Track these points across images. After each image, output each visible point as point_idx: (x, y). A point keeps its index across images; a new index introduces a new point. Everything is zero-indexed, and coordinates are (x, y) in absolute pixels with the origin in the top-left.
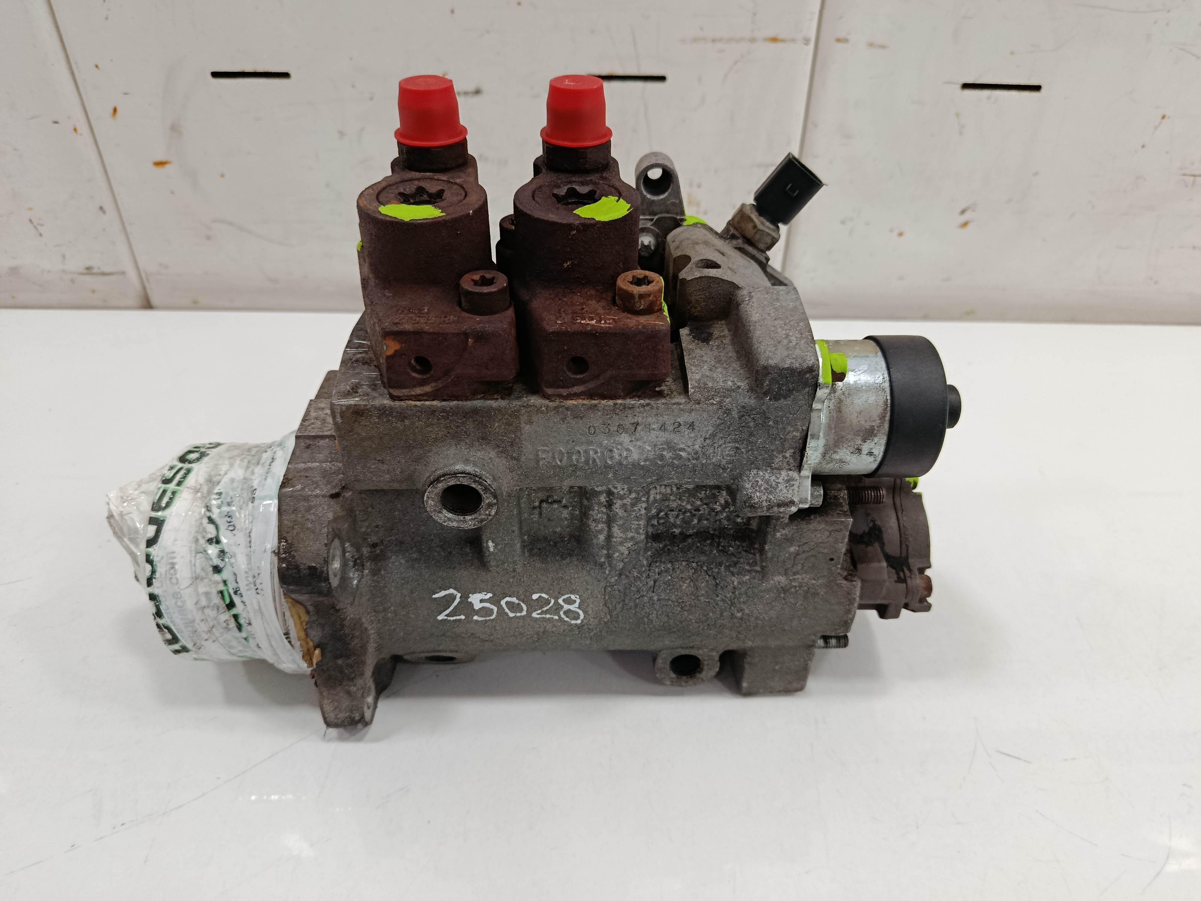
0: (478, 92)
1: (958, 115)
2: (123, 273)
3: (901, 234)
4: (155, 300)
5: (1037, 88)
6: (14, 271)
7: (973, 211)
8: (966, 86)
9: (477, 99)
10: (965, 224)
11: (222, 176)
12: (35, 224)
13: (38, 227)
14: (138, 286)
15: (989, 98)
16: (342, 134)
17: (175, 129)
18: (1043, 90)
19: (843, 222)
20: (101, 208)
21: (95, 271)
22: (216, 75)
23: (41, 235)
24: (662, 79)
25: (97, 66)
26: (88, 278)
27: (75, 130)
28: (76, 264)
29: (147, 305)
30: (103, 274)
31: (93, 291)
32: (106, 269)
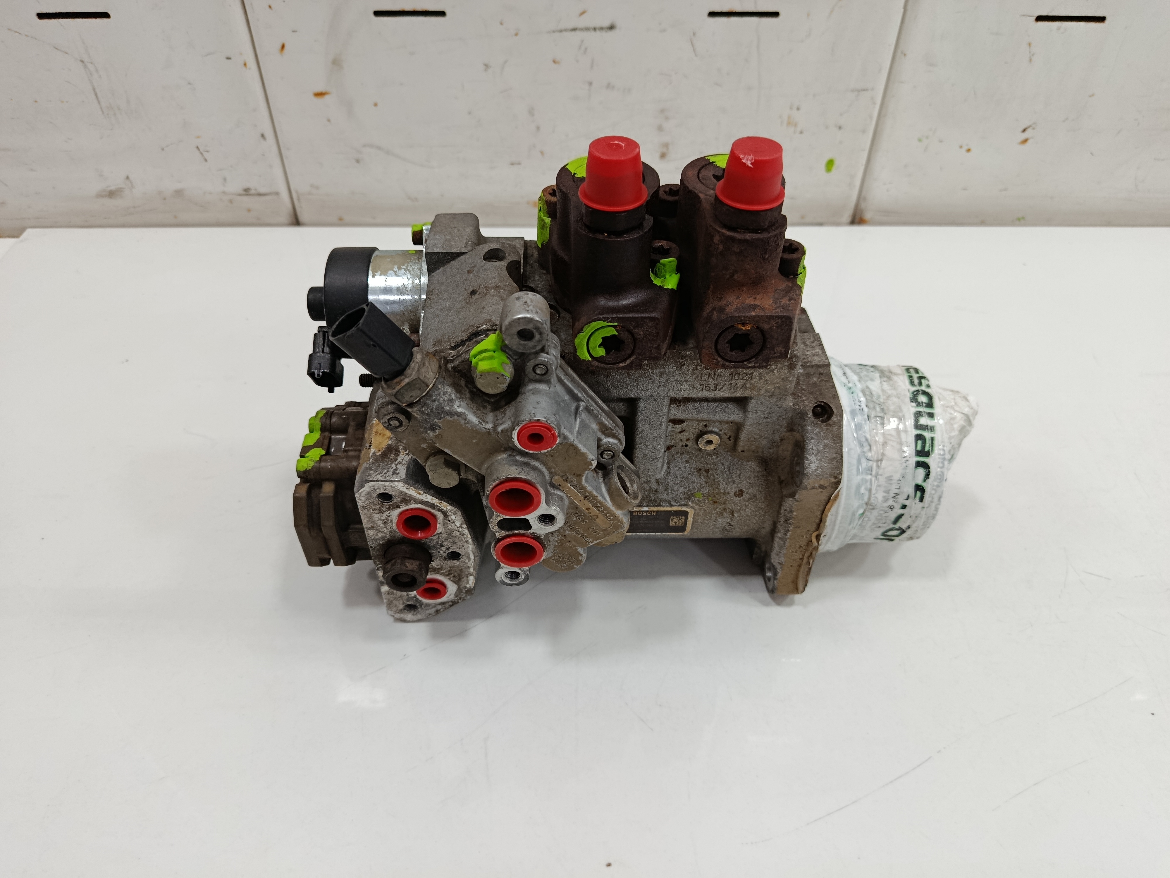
0: (612, 27)
1: (1030, 44)
2: (277, 194)
3: (969, 150)
4: (303, 217)
5: (1102, 19)
6: (179, 193)
7: (1034, 129)
8: (1040, 19)
9: (611, 33)
10: (1025, 141)
11: (376, 105)
12: (201, 150)
13: (204, 153)
14: (289, 206)
15: (1059, 29)
16: (487, 66)
17: (337, 63)
18: (1107, 21)
19: (920, 140)
20: (263, 136)
21: (253, 192)
22: (377, 13)
23: (206, 160)
24: (776, 14)
25: (270, 7)
26: (245, 199)
27: (245, 65)
28: (235, 186)
29: (296, 222)
30: (260, 195)
31: (249, 210)
32: (262, 190)
